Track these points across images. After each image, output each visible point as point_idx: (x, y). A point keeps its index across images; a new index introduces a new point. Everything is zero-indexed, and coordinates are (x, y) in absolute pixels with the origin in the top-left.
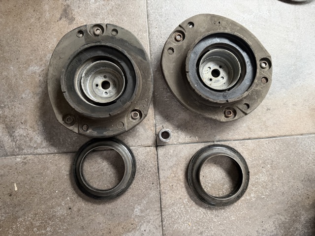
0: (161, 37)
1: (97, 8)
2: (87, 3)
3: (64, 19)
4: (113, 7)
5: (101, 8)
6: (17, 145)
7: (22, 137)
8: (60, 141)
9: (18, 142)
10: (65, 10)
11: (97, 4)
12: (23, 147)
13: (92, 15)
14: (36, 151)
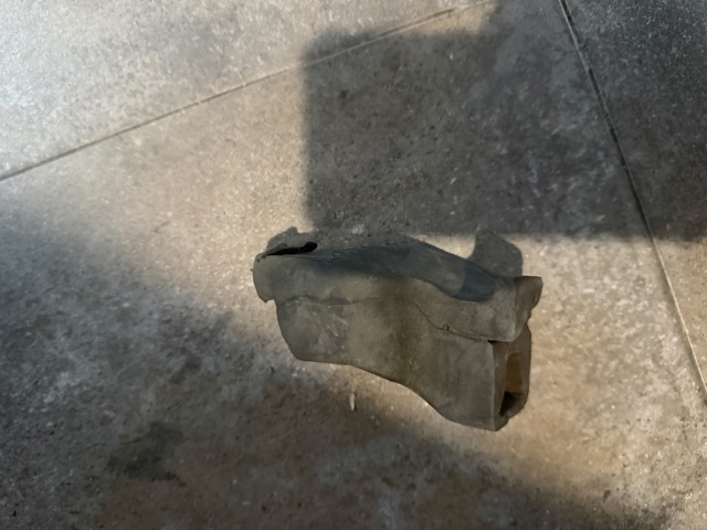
0: (131, 76)
1: (87, 354)
2: (81, 395)
3: (167, 464)
4: (66, 295)
5: (85, 339)
6: (690, 484)
7: (658, 475)
8: (636, 335)
9: (679, 487)
10: (133, 469)
11: (71, 356)
12: (694, 460)
13: (120, 364)
14: (694, 412)
